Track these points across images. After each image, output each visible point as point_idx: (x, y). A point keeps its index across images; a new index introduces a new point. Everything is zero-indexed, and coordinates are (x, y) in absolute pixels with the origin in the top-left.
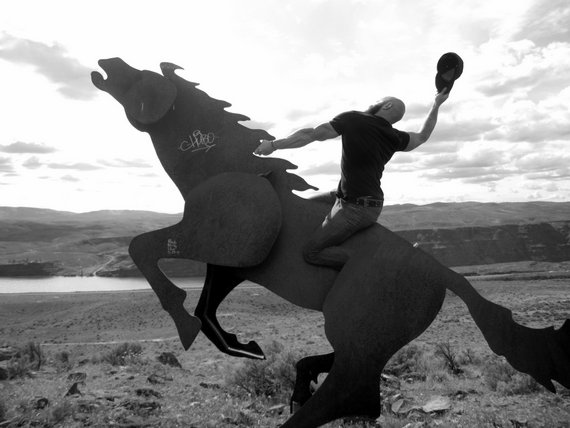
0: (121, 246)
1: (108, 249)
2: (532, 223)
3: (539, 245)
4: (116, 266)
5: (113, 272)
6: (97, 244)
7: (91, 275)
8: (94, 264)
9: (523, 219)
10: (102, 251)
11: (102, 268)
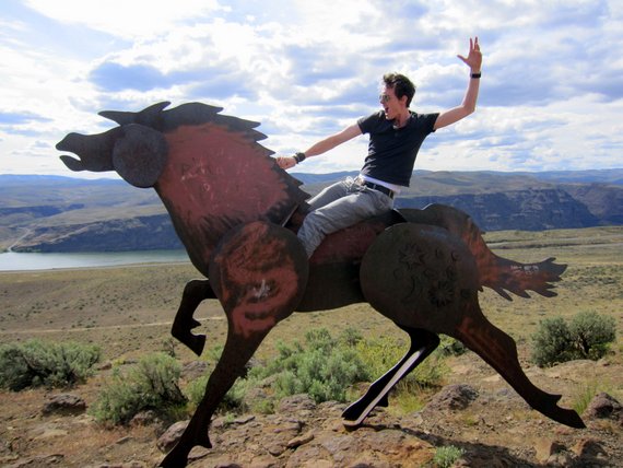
0: (36, 217)
1: (22, 220)
2: (488, 192)
3: (495, 215)
4: (35, 240)
5: (33, 247)
6: (6, 214)
7: (6, 251)
8: (6, 238)
9: (479, 189)
10: (14, 222)
11: (18, 242)
